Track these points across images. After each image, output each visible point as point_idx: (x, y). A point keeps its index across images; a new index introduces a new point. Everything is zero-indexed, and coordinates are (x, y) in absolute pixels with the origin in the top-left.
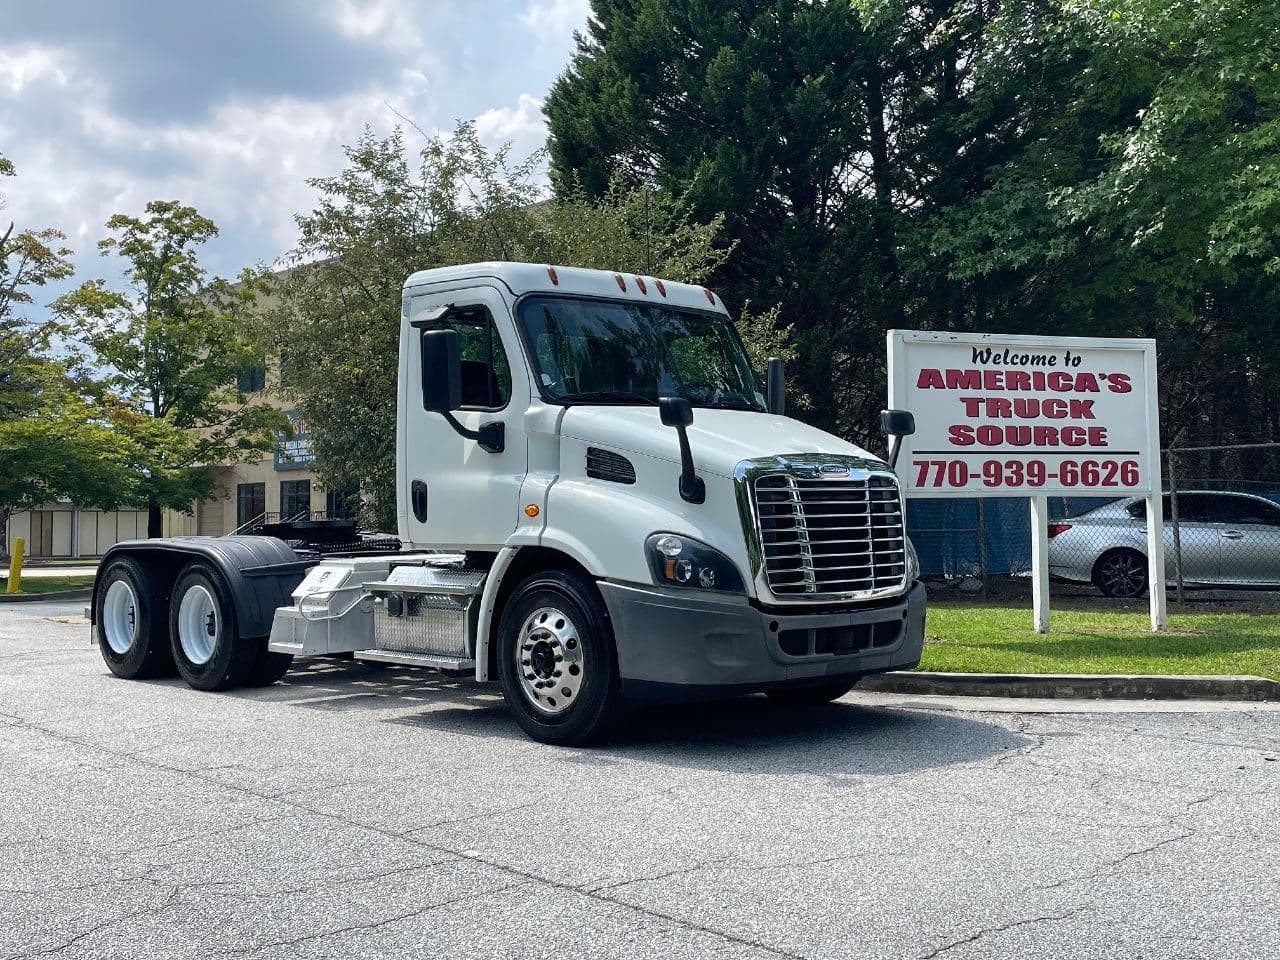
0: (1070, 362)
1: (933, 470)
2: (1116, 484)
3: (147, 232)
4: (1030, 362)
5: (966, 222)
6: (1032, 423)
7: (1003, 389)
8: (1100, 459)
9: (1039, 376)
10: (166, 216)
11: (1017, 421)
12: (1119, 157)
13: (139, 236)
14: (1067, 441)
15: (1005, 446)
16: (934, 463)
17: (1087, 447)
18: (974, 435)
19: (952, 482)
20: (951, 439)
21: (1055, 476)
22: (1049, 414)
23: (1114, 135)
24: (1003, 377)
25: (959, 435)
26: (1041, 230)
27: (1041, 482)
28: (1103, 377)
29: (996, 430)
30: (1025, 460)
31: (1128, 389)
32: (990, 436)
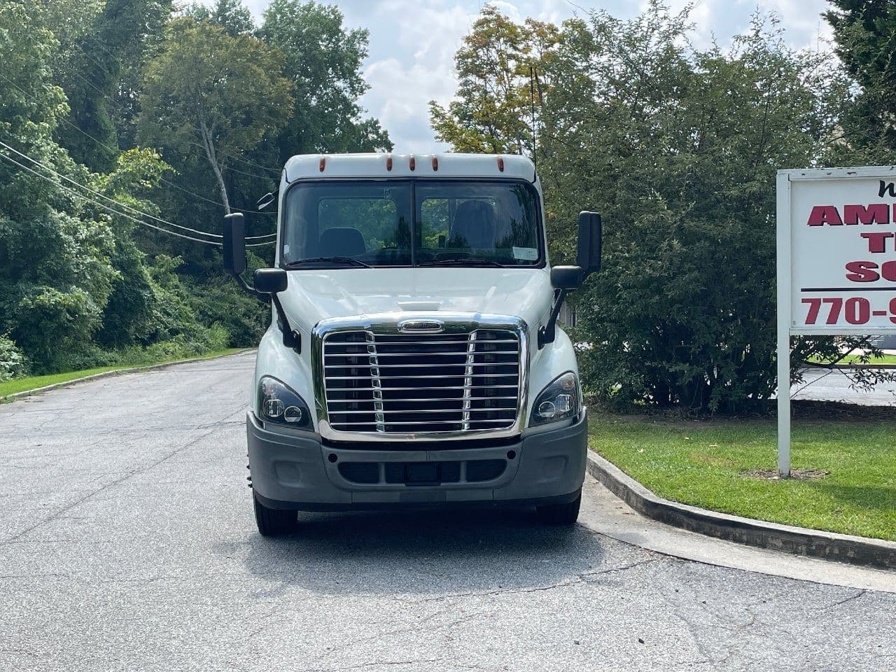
1: (825, 309)
18: (879, 271)
19: (850, 320)
20: (849, 277)
25: (860, 271)
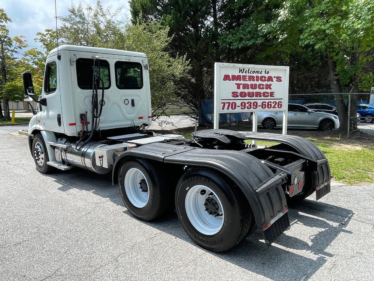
0: (266, 73)
1: (227, 105)
2: (276, 108)
3: (46, 37)
4: (255, 73)
5: (236, 34)
6: (255, 91)
7: (247, 81)
8: (272, 101)
9: (257, 77)
10: (50, 33)
11: (251, 90)
12: (278, 15)
13: (44, 37)
14: (264, 96)
15: (247, 98)
16: (227, 103)
17: (269, 98)
18: (239, 94)
19: (232, 108)
20: (232, 96)
21: (260, 106)
22: (260, 88)
23: (277, 9)
24: (247, 77)
25: (235, 94)
26: (255, 36)
27: (256, 107)
28: (275, 77)
29: (245, 93)
30: (252, 101)
31: (281, 81)
32: (243, 95)
